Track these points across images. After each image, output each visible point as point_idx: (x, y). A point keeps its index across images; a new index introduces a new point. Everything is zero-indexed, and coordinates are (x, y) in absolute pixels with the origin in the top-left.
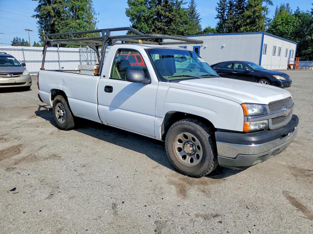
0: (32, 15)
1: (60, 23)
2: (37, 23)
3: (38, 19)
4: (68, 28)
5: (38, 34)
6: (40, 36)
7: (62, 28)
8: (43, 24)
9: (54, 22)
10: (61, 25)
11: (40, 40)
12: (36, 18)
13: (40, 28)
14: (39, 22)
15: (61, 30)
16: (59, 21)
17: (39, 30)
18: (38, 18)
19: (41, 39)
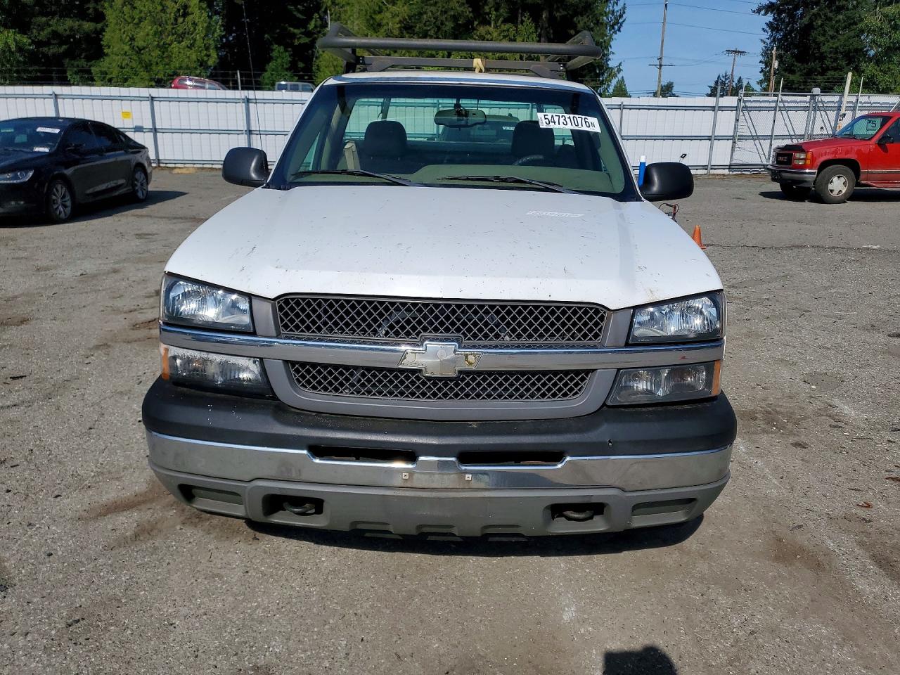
0: (755, 7)
1: (830, 19)
2: (763, 29)
3: (770, 18)
4: (852, 34)
5: (760, 62)
6: (763, 66)
7: (832, 37)
8: (781, 30)
9: (810, 19)
10: (832, 27)
11: (761, 77)
12: (766, 14)
13: (769, 41)
14: (770, 25)
15: (828, 42)
16: (830, 15)
17: (766, 47)
18: (769, 14)
19: (764, 75)
